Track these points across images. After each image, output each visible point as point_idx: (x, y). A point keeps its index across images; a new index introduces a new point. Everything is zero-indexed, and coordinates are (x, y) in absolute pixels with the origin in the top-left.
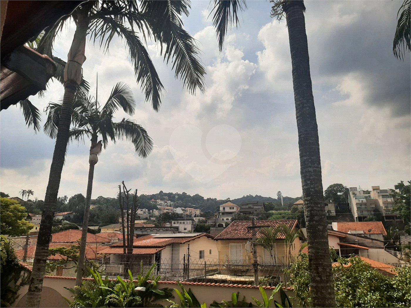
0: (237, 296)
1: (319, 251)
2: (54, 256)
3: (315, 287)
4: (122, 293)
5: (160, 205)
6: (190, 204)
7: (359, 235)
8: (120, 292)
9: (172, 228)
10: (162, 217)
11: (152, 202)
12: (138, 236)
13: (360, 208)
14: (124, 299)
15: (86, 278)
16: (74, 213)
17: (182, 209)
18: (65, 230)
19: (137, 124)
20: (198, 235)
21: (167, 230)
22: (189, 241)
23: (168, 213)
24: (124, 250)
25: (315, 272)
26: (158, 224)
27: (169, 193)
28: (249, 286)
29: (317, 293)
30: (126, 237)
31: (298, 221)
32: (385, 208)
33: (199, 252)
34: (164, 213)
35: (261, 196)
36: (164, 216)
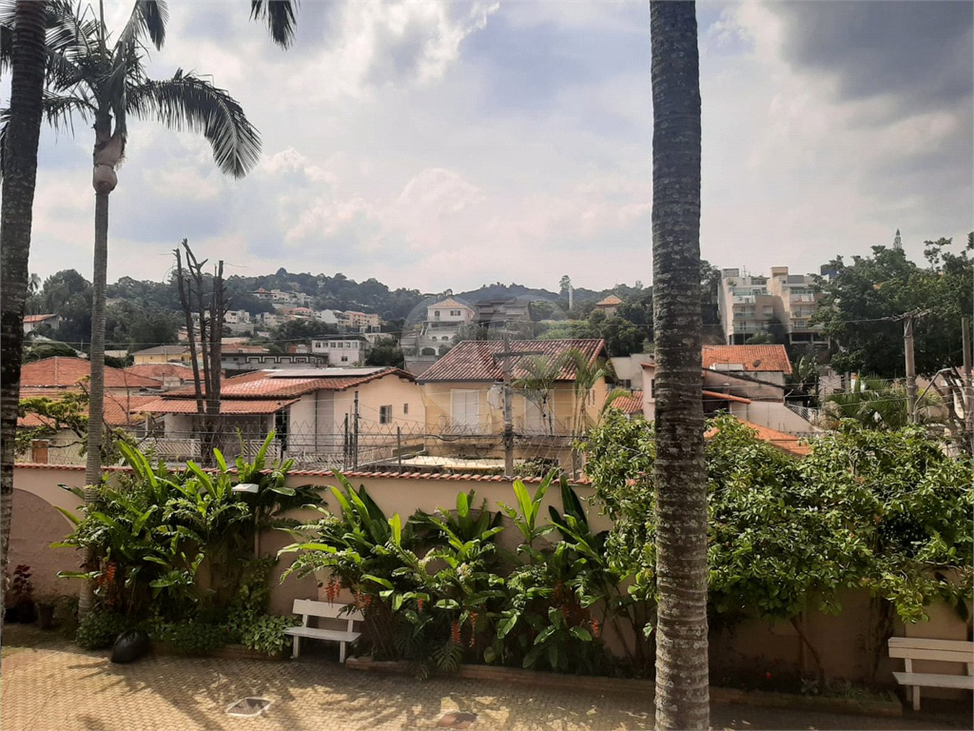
0: (470, 499)
1: (681, 392)
2: (23, 417)
3: (666, 468)
4: (203, 496)
5: (281, 302)
6: (354, 302)
7: (734, 374)
8: (199, 496)
9: (313, 355)
10: (285, 330)
11: (258, 295)
12: (230, 374)
13: (741, 314)
14: (208, 511)
15: (110, 467)
16: (61, 319)
17: (335, 314)
18: (42, 358)
19: (216, 87)
20: (376, 373)
21: (300, 360)
22: (356, 385)
23: (302, 322)
24: (198, 405)
25: (668, 437)
26: (276, 346)
27: (303, 274)
28: (496, 477)
29: (668, 481)
30: (202, 375)
31: (604, 342)
32: (795, 317)
33: (379, 410)
34: (291, 322)
35: (522, 286)
36: (291, 329)
